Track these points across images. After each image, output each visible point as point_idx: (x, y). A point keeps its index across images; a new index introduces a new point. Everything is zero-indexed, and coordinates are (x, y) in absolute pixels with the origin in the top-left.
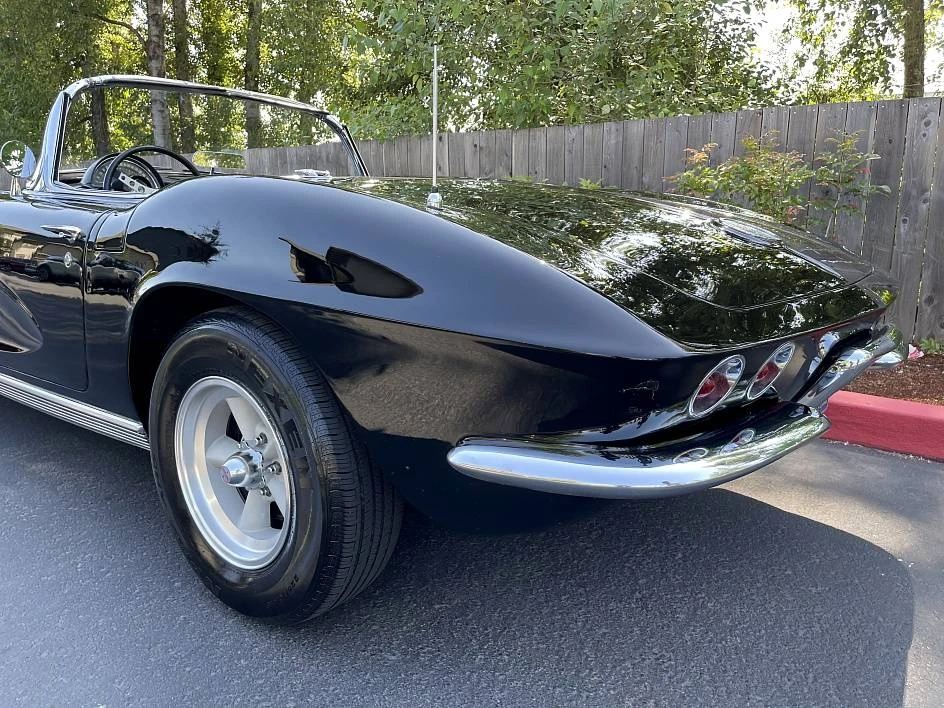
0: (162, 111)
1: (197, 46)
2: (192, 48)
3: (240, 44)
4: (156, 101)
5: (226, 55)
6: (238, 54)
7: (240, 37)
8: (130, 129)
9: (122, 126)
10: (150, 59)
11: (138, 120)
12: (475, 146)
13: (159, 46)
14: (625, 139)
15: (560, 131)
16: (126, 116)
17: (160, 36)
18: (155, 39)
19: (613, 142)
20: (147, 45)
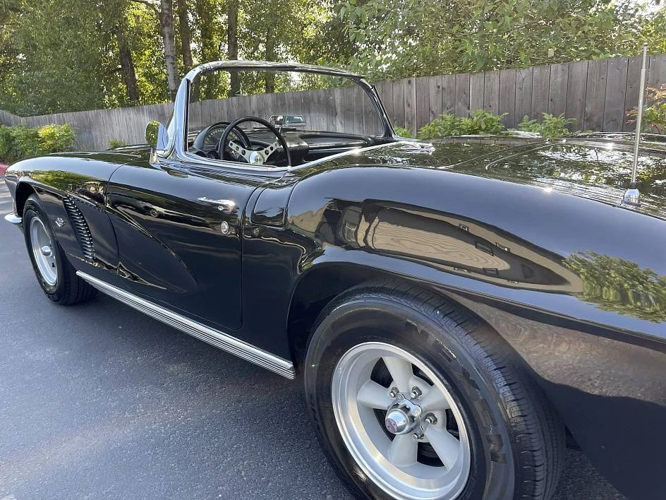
0: (173, 63)
1: (193, 15)
2: (190, 15)
3: (223, 12)
4: (168, 56)
5: (215, 20)
6: (222, 19)
7: (223, 7)
8: (150, 77)
9: (145, 75)
10: (164, 26)
11: (155, 70)
12: (439, 87)
13: (169, 17)
14: (570, 76)
15: (512, 72)
16: (147, 68)
17: (169, 9)
18: (166, 11)
19: (559, 79)
20: (160, 16)
